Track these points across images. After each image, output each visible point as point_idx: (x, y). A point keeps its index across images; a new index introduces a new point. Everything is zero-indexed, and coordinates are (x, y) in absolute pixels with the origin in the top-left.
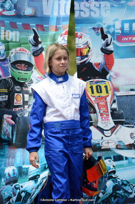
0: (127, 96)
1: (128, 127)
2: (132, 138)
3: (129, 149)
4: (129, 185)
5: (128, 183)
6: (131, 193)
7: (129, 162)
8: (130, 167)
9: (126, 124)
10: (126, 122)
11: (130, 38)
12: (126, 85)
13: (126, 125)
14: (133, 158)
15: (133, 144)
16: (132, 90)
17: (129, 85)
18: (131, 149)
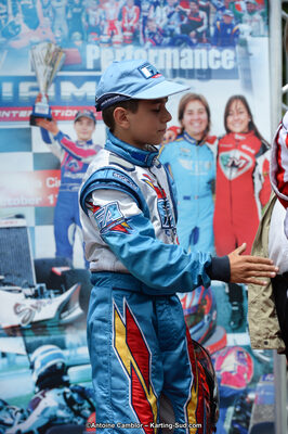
0: (8, 228)
1: (10, 291)
2: (17, 313)
3: (9, 335)
4: (8, 410)
5: (5, 404)
6: (10, 425)
7: (9, 363)
8: (12, 372)
9: (4, 284)
10: (6, 281)
11: (14, 113)
12: (7, 206)
13: (7, 288)
14: (18, 355)
15: (19, 326)
16: (19, 216)
17: (14, 206)
18: (15, 336)
